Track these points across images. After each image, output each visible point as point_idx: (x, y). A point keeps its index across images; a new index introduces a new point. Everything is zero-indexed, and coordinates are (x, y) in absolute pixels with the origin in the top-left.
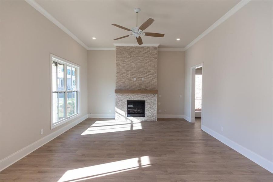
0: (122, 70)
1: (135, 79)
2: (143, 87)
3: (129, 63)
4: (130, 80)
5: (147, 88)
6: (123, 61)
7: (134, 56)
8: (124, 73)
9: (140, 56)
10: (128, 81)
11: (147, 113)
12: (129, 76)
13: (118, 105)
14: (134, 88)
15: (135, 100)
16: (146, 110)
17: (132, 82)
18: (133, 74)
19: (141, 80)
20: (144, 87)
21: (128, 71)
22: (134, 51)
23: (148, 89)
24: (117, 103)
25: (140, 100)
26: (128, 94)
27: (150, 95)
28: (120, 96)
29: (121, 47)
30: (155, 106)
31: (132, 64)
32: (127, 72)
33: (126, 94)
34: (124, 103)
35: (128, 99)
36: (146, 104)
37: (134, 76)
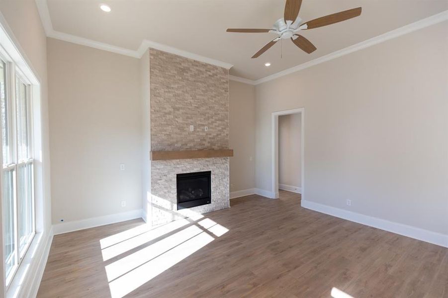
0: (165, 106)
1: (192, 128)
2: (207, 144)
3: (180, 92)
4: (182, 129)
5: (213, 147)
6: (168, 87)
7: (191, 79)
8: (169, 113)
9: (201, 82)
10: (178, 131)
11: (214, 195)
12: (180, 120)
13: (157, 186)
14: (191, 148)
15: (192, 171)
16: (212, 190)
17: (187, 133)
18: (188, 118)
19: (203, 130)
20: (209, 145)
21: (178, 109)
22: (189, 69)
23: (216, 147)
24: (154, 182)
25: (202, 171)
26: (178, 160)
27: (219, 160)
28: (161, 165)
29: (162, 53)
30: (227, 180)
31: (186, 95)
32: (177, 112)
33: (175, 161)
34: (171, 180)
35: (180, 172)
36: (212, 177)
37: (190, 121)
